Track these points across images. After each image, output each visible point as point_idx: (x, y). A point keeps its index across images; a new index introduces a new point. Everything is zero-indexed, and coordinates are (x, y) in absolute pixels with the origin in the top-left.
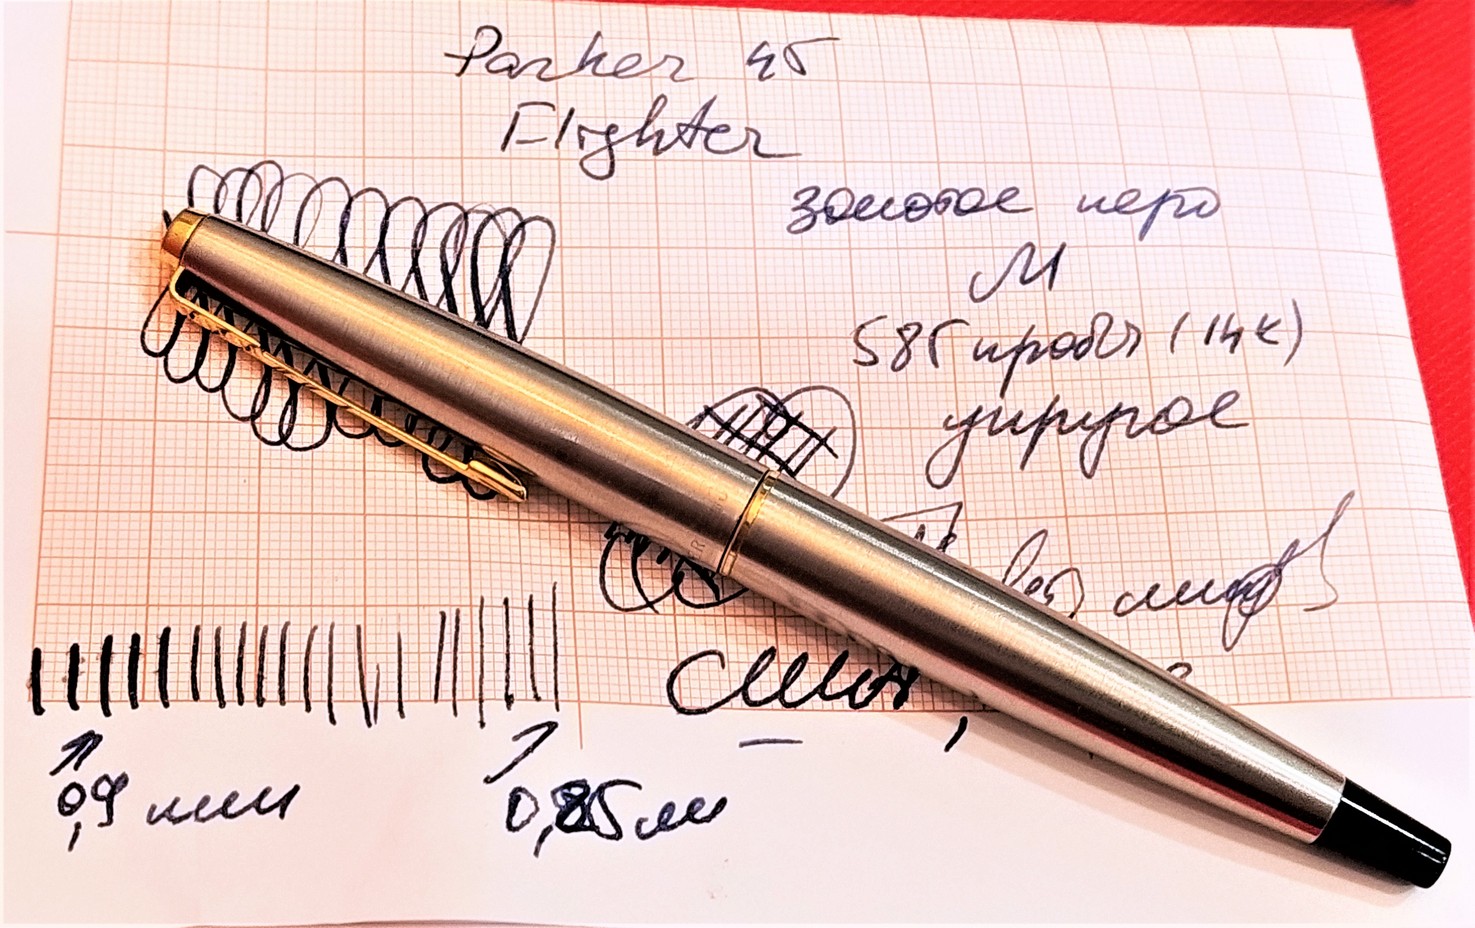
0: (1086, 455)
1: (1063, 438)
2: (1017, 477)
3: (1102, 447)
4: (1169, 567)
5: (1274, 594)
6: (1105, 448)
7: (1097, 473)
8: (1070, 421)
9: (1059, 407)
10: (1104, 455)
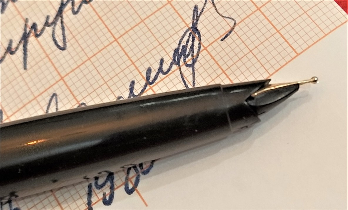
0: (57, 39)
1: (40, 39)
2: (25, 75)
3: (63, 29)
4: (134, 68)
5: (200, 44)
6: (66, 28)
7: (68, 44)
8: (39, 27)
9: (30, 24)
10: (67, 32)
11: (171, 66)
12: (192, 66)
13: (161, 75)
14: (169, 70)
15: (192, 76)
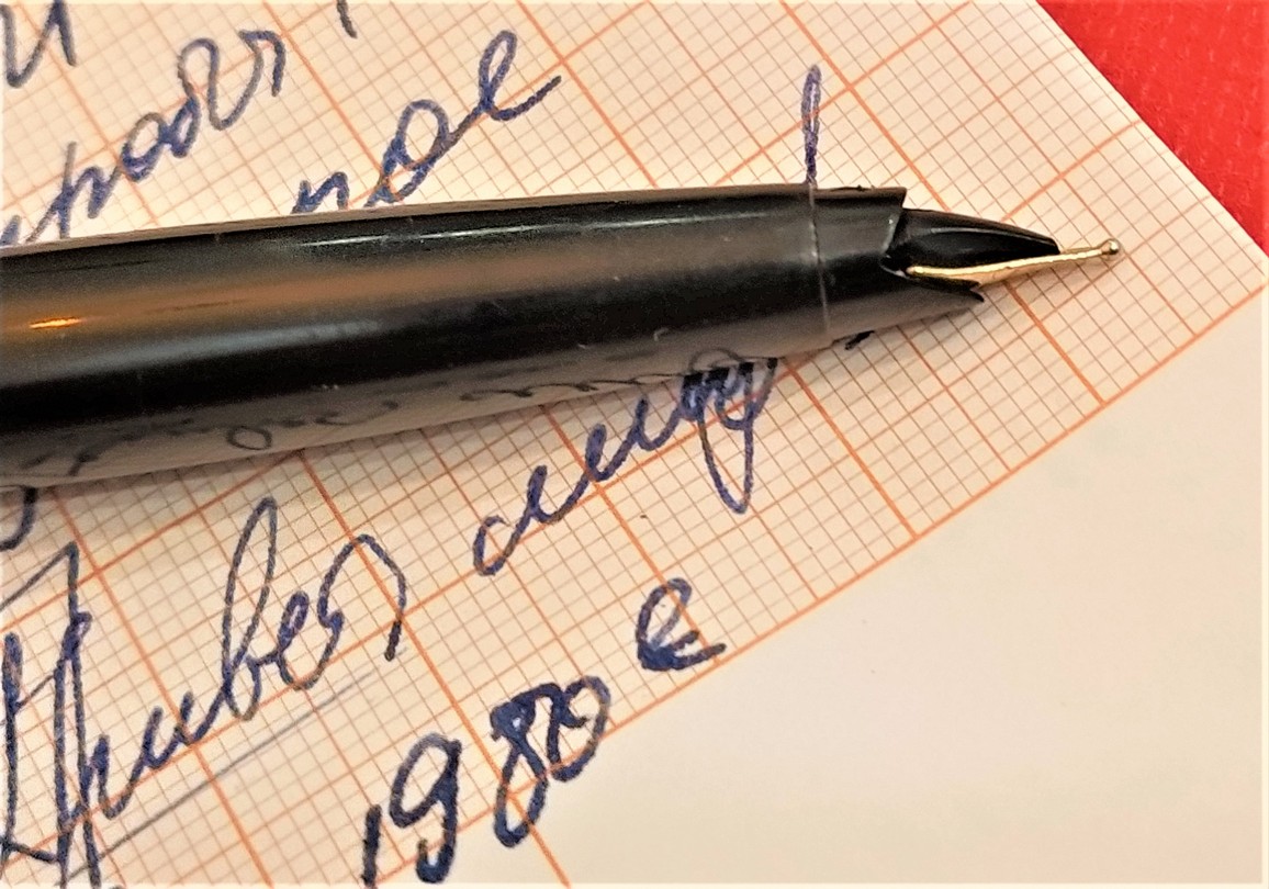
11: (672, 424)
12: (746, 426)
13: (636, 450)
14: (666, 434)
15: (741, 459)
